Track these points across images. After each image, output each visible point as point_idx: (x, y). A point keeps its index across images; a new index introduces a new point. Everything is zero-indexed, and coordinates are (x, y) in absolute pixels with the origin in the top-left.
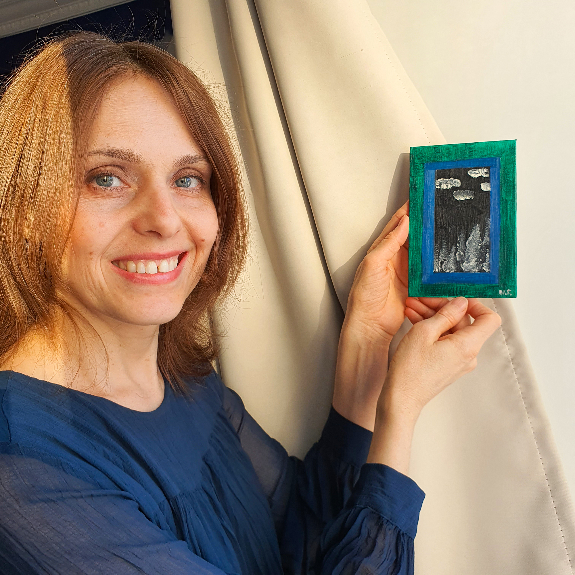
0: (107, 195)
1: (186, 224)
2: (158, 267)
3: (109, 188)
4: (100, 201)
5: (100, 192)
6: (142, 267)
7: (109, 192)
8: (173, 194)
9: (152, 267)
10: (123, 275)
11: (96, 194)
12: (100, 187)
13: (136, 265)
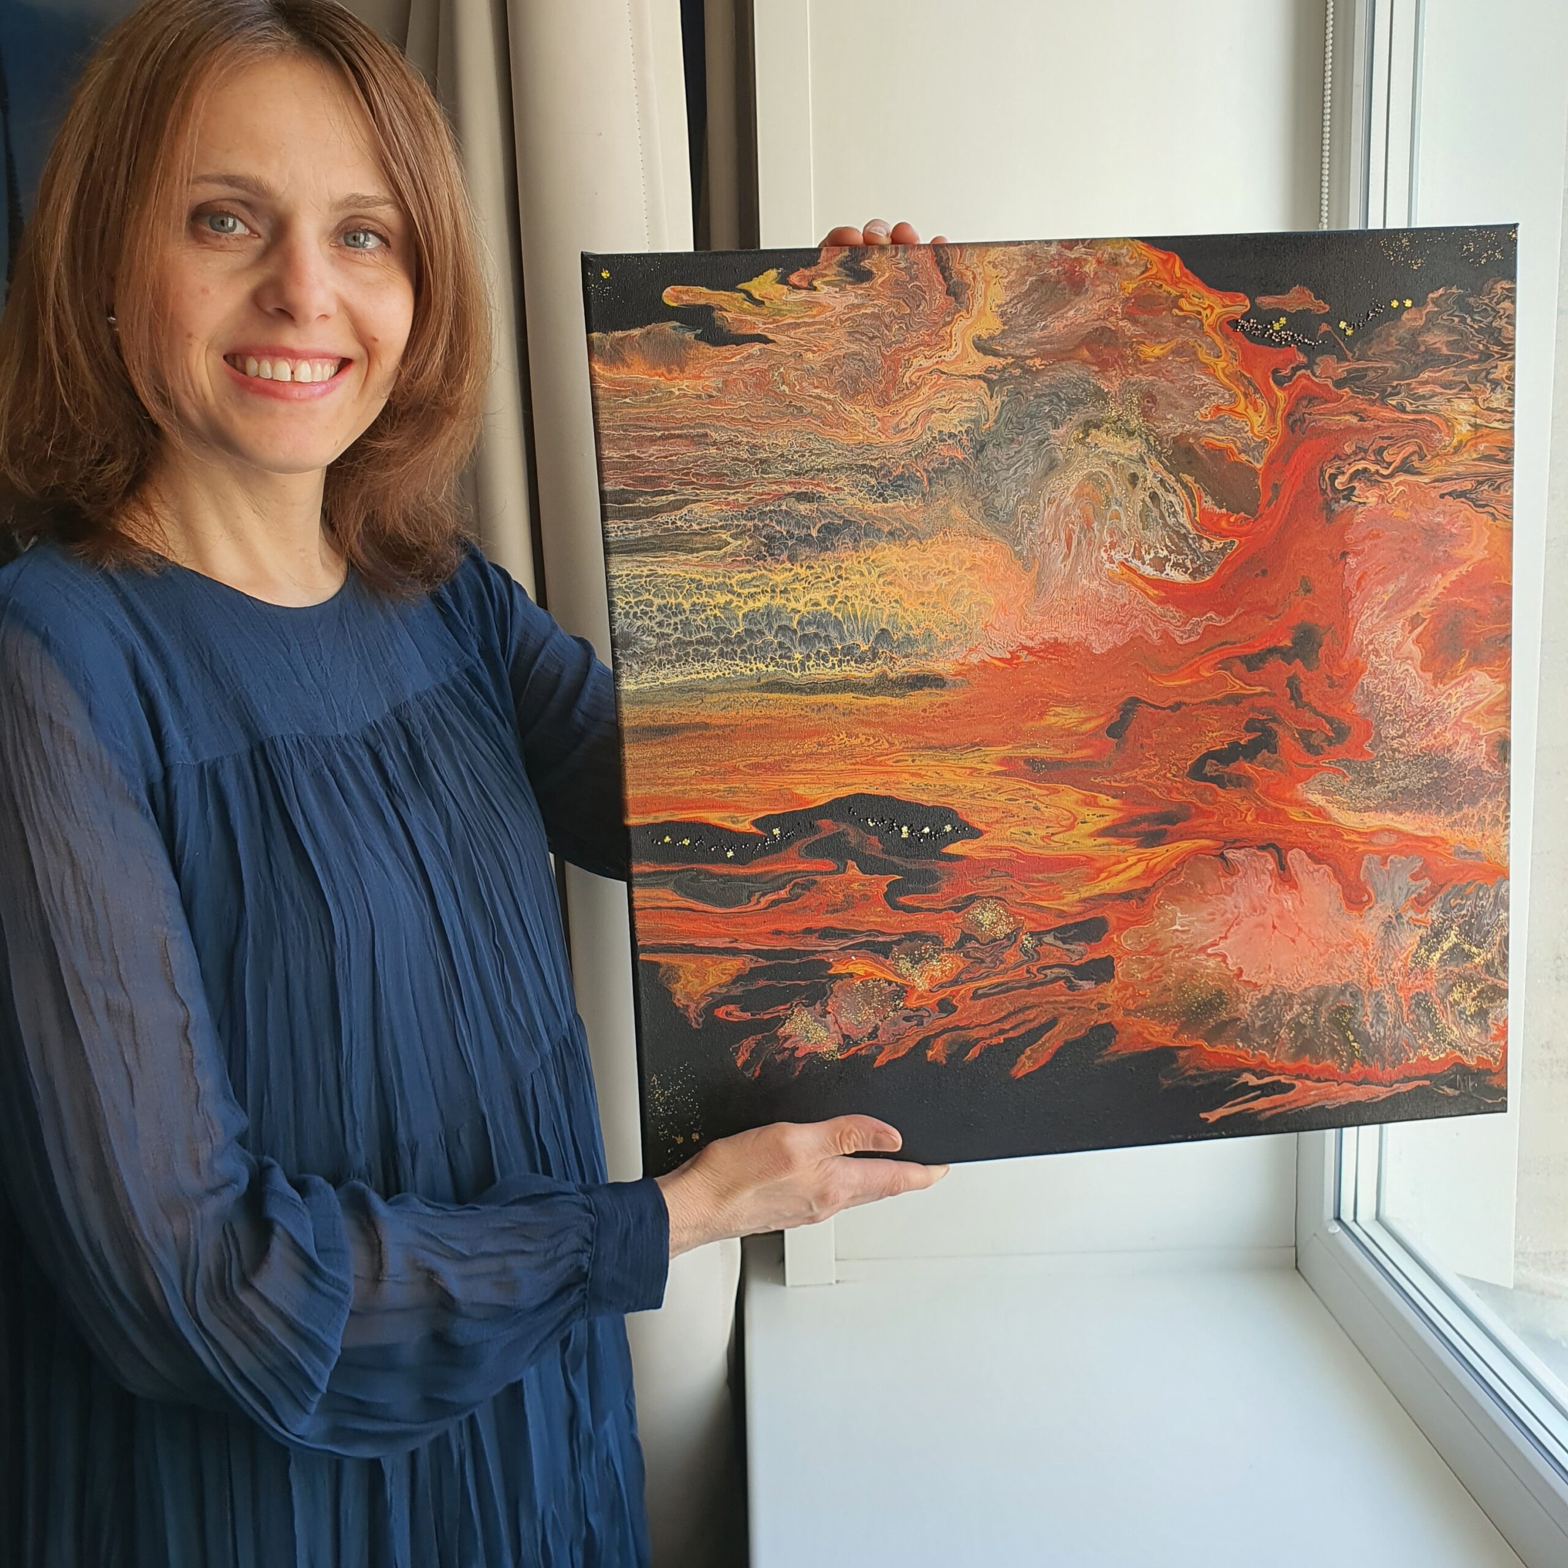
0: (222, 247)
1: (346, 308)
2: (292, 373)
3: (224, 235)
4: (208, 253)
5: (208, 239)
6: (266, 369)
7: (223, 242)
8: (332, 255)
9: (284, 370)
10: (234, 379)
11: (205, 242)
12: (211, 231)
13: (259, 363)
